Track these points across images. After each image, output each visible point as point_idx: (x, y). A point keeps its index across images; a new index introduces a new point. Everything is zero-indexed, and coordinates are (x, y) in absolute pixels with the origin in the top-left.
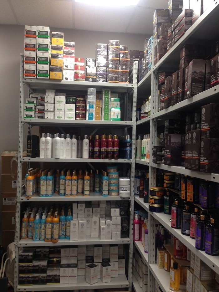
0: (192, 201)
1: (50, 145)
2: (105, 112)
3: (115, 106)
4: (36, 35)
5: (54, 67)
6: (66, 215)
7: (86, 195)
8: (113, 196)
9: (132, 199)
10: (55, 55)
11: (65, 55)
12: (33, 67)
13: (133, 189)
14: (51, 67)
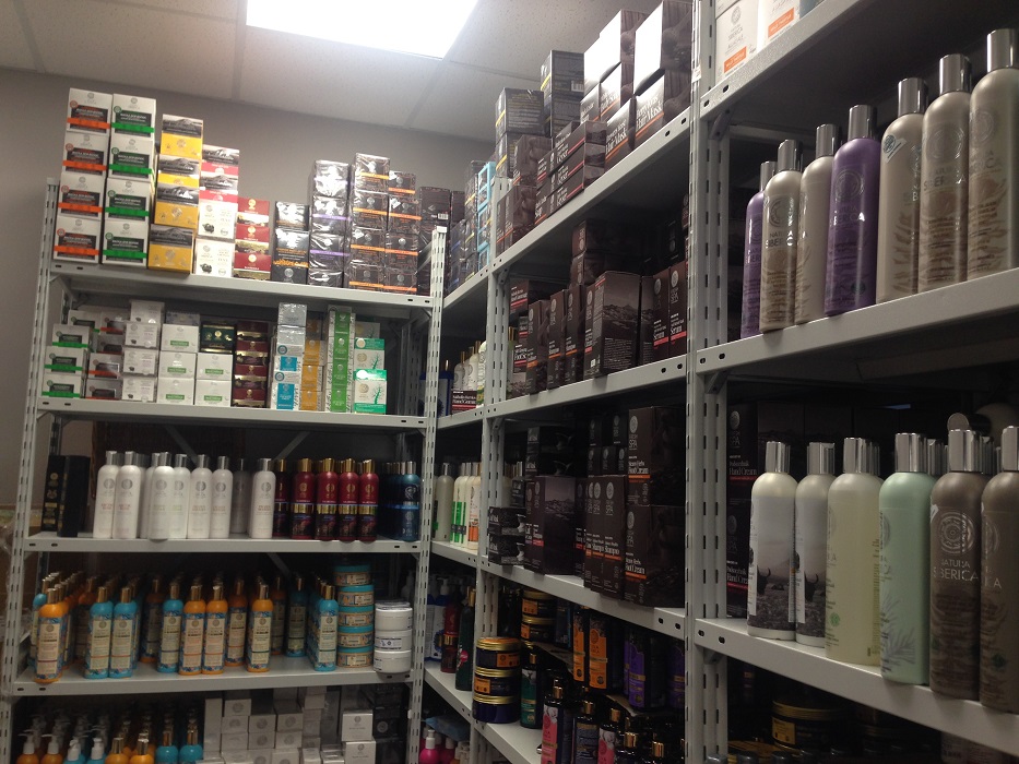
0: (604, 686)
1: (135, 491)
2: (335, 381)
3: (367, 363)
4: (109, 122)
5: (165, 229)
6: (180, 741)
7: (257, 667)
8: (354, 667)
9: (416, 677)
10: (170, 191)
11: (203, 188)
12: (89, 226)
13: (420, 642)
14: (154, 228)
